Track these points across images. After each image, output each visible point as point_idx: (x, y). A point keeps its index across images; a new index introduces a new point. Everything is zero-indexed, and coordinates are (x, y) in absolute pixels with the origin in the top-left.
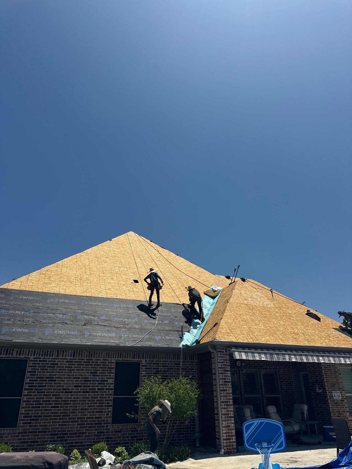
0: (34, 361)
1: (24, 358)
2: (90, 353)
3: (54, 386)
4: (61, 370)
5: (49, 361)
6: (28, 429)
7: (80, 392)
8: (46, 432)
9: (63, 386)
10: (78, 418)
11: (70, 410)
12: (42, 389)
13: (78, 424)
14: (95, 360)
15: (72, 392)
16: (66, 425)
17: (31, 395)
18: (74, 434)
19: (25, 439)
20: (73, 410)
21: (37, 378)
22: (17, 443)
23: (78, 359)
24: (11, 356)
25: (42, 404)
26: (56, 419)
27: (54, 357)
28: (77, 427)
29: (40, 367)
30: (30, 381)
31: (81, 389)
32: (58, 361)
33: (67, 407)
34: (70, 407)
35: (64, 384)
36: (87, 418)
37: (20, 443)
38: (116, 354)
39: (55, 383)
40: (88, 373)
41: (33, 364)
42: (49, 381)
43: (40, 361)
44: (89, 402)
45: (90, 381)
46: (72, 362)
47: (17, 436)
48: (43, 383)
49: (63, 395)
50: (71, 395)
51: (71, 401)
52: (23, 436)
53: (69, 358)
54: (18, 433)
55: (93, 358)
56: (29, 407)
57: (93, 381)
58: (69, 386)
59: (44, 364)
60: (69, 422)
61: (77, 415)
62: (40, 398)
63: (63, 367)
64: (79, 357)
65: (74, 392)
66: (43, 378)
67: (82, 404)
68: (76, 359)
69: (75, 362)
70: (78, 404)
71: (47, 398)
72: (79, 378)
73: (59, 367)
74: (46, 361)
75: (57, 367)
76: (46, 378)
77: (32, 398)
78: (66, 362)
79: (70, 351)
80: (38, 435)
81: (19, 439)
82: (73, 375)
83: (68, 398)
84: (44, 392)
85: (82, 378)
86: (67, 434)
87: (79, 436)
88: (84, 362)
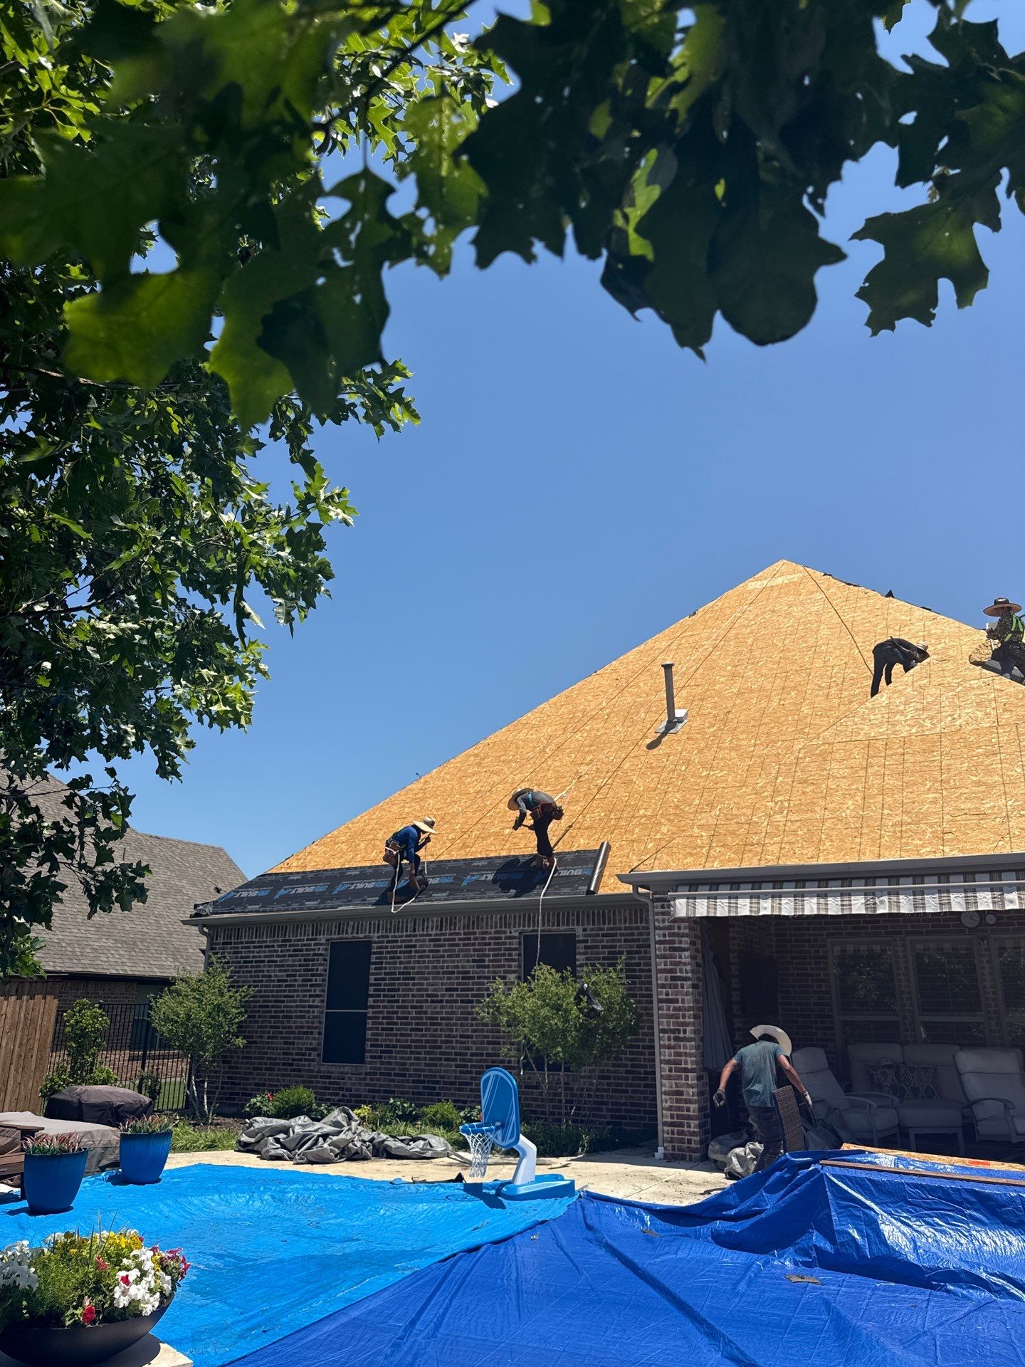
0: (379, 942)
1: (365, 937)
2: (469, 919)
3: (412, 990)
4: (421, 957)
5: (402, 941)
6: (379, 1069)
7: (456, 1001)
8: (404, 1075)
9: (427, 990)
10: (456, 1054)
11: (440, 1036)
12: (394, 996)
13: (457, 1066)
14: (480, 933)
15: (441, 1001)
16: (436, 1065)
17: (379, 1007)
18: (452, 1083)
19: (374, 1085)
20: (446, 1036)
21: (386, 974)
22: (365, 1090)
23: (450, 934)
24: (344, 936)
25: (397, 1024)
26: (420, 1053)
27: (408, 933)
28: (455, 1071)
29: (388, 953)
30: (376, 979)
31: (457, 996)
32: (417, 941)
33: (436, 1030)
34: (441, 1030)
35: (428, 984)
36: (472, 1055)
37: (370, 1091)
38: (520, 917)
39: (413, 984)
40: (468, 961)
41: (378, 948)
42: (404, 979)
43: (388, 942)
45: (473, 978)
46: (439, 940)
47: (364, 1079)
48: (394, 984)
49: (428, 1007)
50: (442, 1007)
51: (442, 1019)
52: (372, 1079)
53: (434, 932)
54: (366, 1074)
56: (377, 1029)
58: (436, 990)
59: (394, 947)
60: (441, 1059)
61: (453, 1048)
62: (393, 1013)
63: (424, 951)
65: (447, 1001)
66: (395, 974)
68: (445, 934)
69: (445, 940)
70: (455, 1025)
71: (403, 1013)
72: (453, 973)
73: (417, 952)
74: (397, 942)
75: (416, 952)
76: (400, 973)
77: (381, 1012)
78: (430, 940)
79: (435, 919)
80: (393, 1081)
81: (366, 1085)
82: (443, 967)
83: (437, 1013)
84: (397, 1001)
85: (458, 973)
86: (438, 1083)
87: (459, 1089)
88: (460, 939)
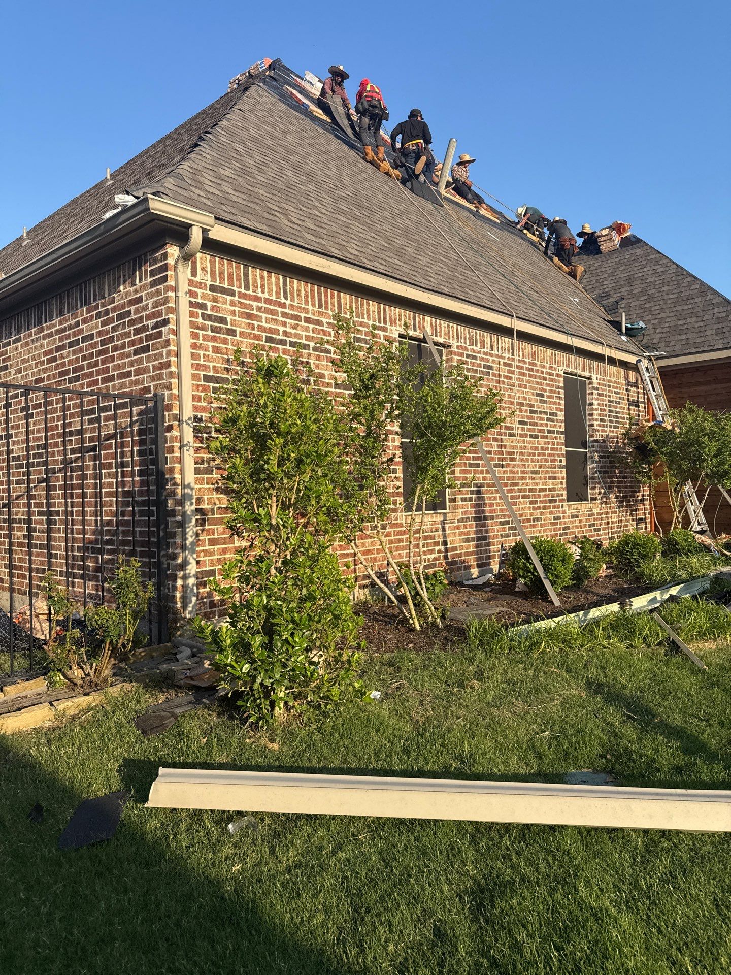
44: (540, 458)
55: (536, 362)
57: (541, 412)
64: (519, 356)
67: (532, 461)
